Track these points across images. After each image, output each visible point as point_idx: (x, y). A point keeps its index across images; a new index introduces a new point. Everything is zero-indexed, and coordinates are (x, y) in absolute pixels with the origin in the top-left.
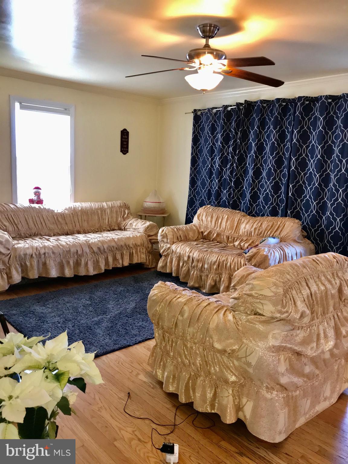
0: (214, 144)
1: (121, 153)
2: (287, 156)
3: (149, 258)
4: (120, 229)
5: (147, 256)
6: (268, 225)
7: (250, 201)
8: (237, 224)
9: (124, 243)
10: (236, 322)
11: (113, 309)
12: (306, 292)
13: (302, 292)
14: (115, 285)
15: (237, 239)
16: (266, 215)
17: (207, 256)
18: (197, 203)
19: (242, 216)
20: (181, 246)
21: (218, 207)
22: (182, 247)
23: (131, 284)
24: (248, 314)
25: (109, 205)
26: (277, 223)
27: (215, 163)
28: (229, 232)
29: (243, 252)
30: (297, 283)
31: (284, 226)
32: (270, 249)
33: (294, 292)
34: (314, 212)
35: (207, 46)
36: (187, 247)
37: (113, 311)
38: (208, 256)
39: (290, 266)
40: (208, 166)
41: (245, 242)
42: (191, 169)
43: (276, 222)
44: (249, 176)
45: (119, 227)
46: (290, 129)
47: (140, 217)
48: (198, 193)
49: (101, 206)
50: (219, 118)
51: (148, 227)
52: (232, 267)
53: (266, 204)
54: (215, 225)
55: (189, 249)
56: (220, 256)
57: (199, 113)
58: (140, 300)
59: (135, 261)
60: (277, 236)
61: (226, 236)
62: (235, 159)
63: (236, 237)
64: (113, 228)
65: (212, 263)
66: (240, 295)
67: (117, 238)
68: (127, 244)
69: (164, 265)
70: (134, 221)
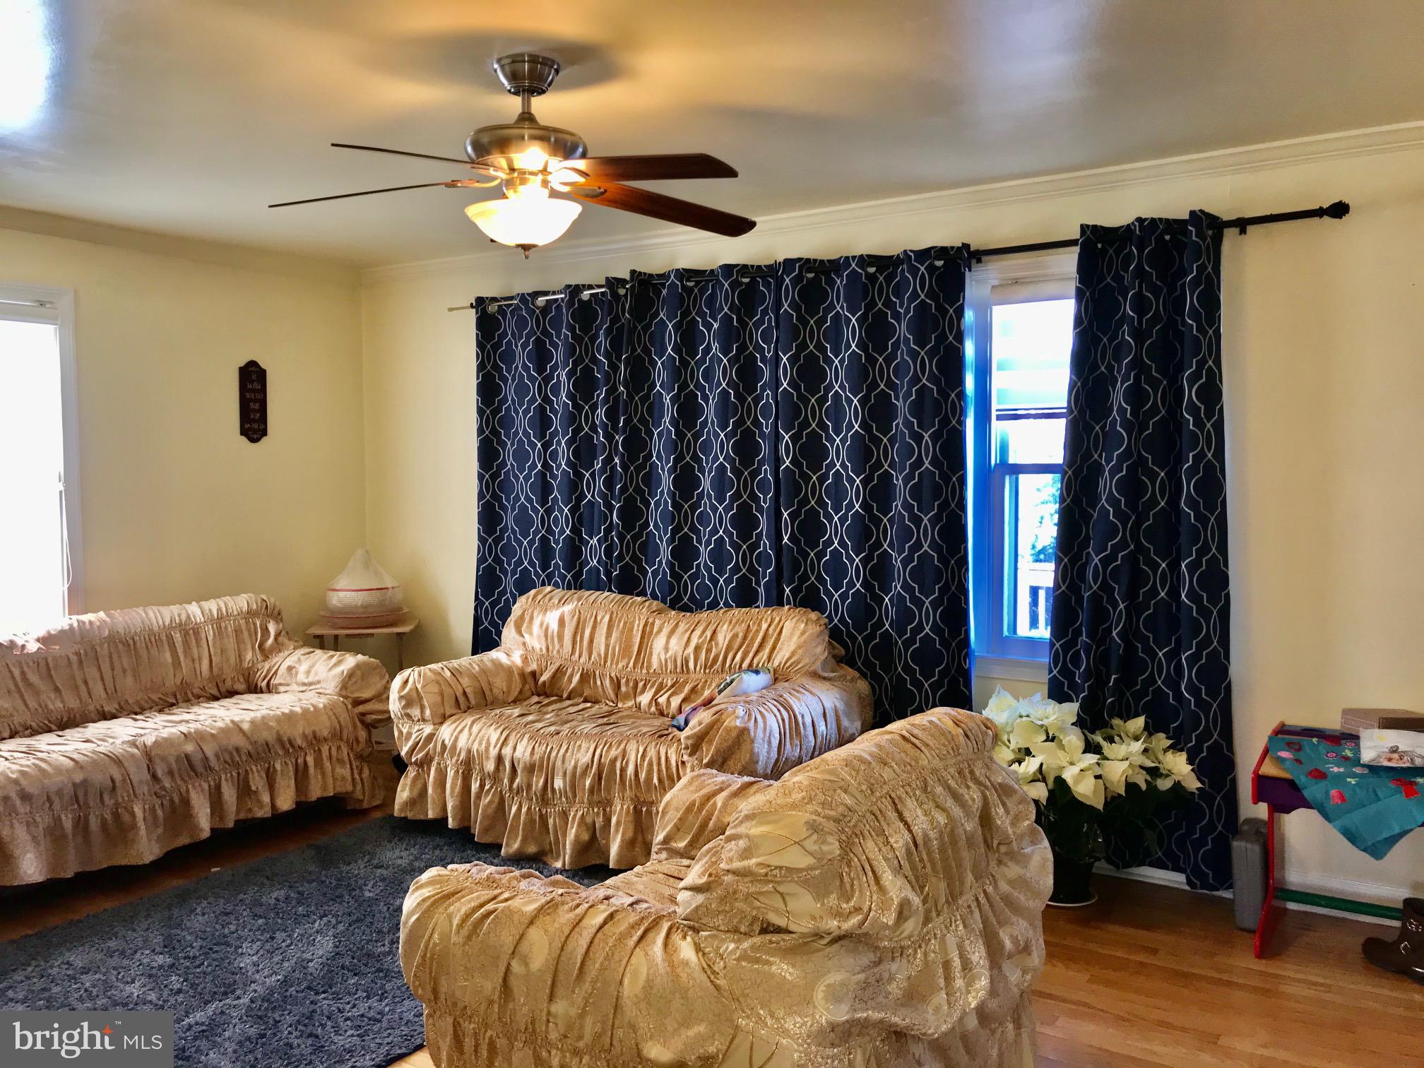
0: (546, 399)
1: (244, 438)
2: (767, 428)
3: (360, 774)
4: (254, 689)
5: (355, 771)
6: (734, 634)
7: (671, 566)
8: (642, 637)
9: (275, 736)
10: (709, 966)
11: (258, 971)
12: (899, 840)
13: (892, 840)
14: (254, 884)
15: (645, 685)
16: (722, 605)
17: (559, 750)
18: (509, 582)
19: (654, 612)
20: (473, 723)
21: (575, 589)
22: (475, 729)
23: (310, 873)
24: (741, 933)
25: (210, 610)
26: (760, 625)
27: (554, 455)
28: (620, 666)
29: (669, 723)
30: (874, 814)
31: (781, 632)
32: (750, 707)
33: (870, 845)
34: (858, 585)
35: (527, 117)
36: (493, 727)
37: (257, 976)
38: (562, 751)
39: (846, 766)
40: (534, 466)
41: (669, 692)
42: (481, 477)
43: (754, 624)
44: (662, 492)
45: (247, 681)
46: (768, 353)
47: (317, 641)
48: (509, 551)
49: (184, 617)
50: (556, 323)
51: (351, 674)
52: (643, 776)
53: (721, 571)
54: (573, 648)
55: (499, 731)
56: (601, 747)
57: (493, 308)
58: (350, 925)
59: (315, 792)
60: (763, 665)
61: (611, 677)
62: (617, 442)
63: (642, 680)
64: (230, 689)
65: (578, 769)
66: (710, 875)
67: (248, 719)
68: (285, 739)
69: (416, 792)
70: (302, 657)
